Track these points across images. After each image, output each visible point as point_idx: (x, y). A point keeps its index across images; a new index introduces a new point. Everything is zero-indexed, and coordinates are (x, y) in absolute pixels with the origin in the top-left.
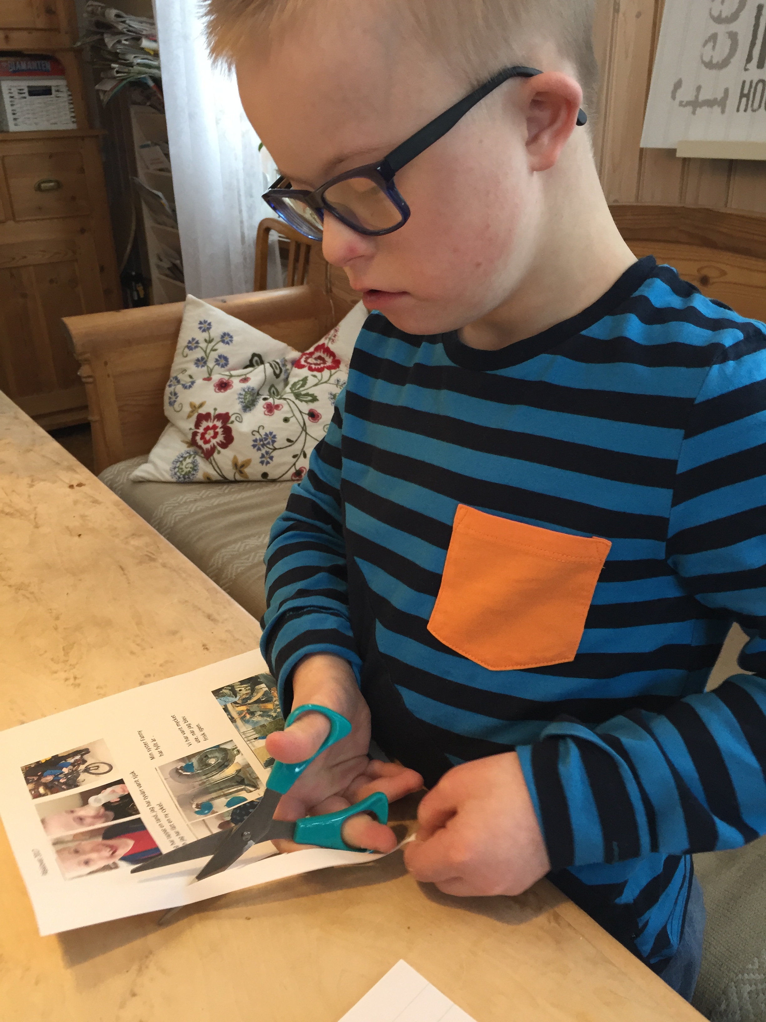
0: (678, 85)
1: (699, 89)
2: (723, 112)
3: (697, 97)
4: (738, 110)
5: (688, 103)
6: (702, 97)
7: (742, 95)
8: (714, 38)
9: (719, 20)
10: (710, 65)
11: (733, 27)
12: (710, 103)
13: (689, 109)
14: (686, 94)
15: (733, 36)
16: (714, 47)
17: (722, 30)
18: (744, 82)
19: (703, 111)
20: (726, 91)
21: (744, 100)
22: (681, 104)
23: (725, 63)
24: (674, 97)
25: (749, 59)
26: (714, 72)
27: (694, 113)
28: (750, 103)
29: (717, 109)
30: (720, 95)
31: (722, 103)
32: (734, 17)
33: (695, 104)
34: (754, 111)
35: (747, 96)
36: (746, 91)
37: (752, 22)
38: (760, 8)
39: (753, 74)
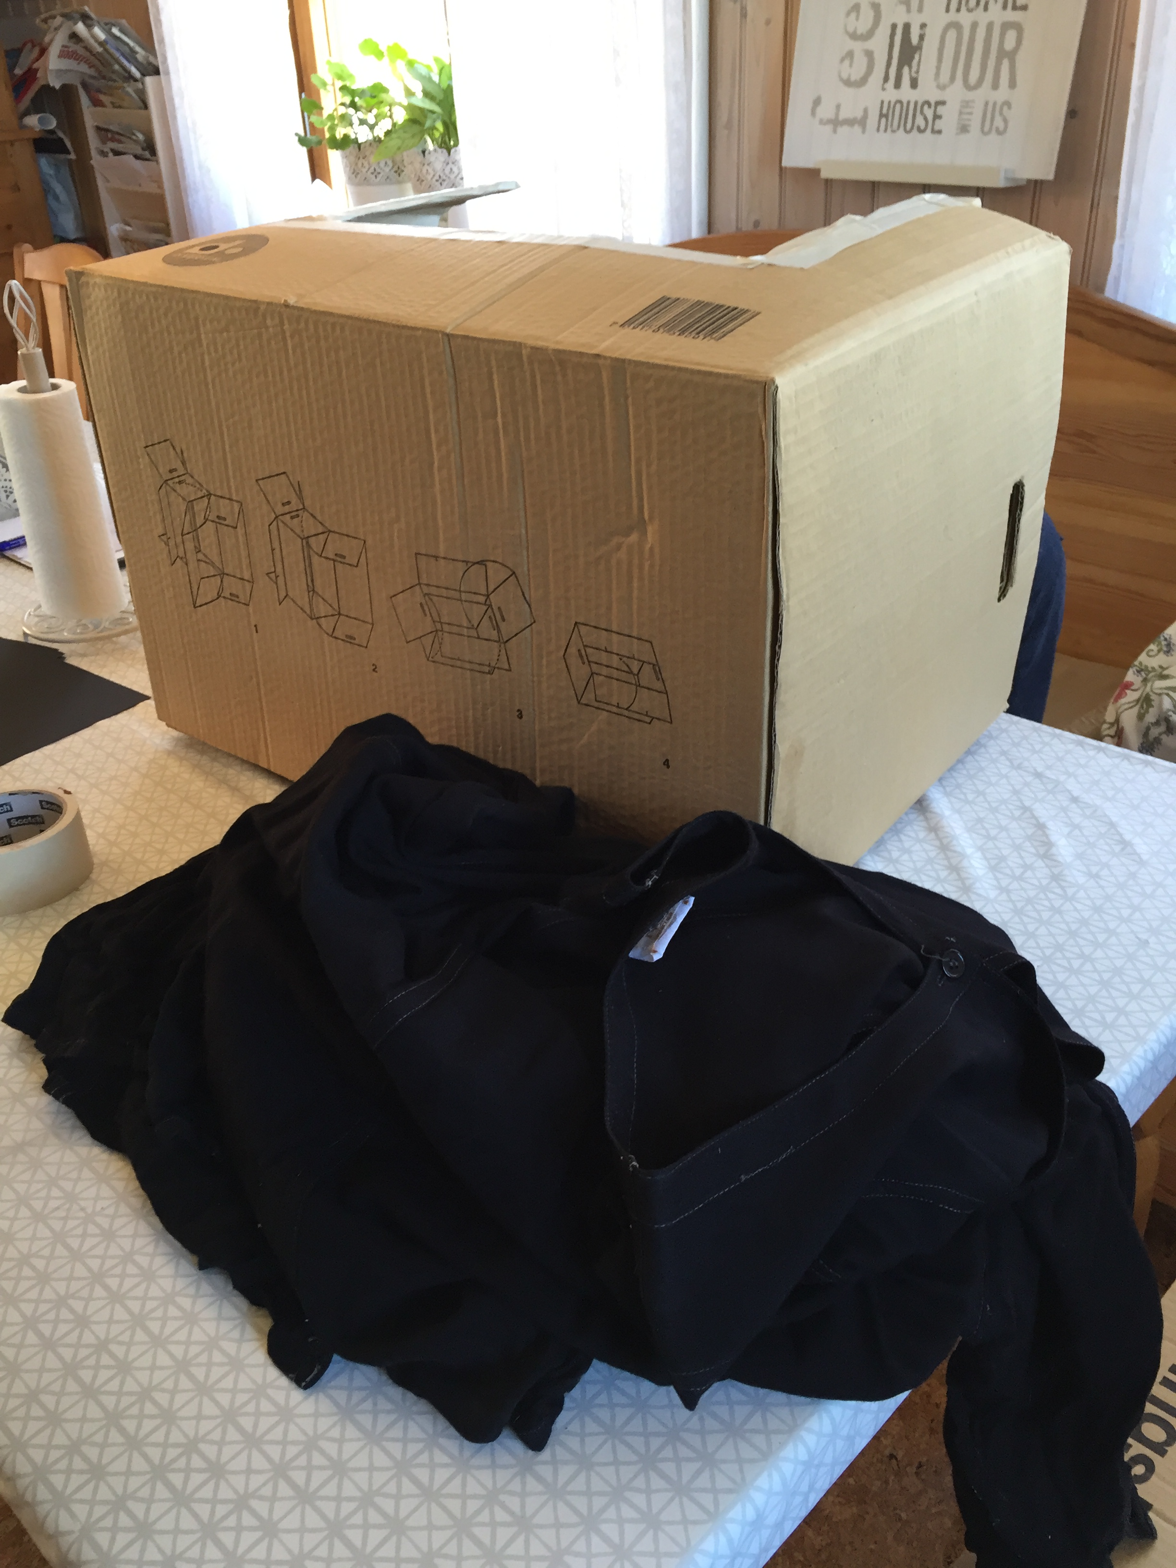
0: (817, 102)
1: (838, 107)
2: (864, 132)
3: (837, 114)
4: (878, 130)
5: (829, 122)
6: (842, 116)
7: (881, 115)
8: (850, 55)
9: (854, 36)
10: (848, 83)
11: (870, 45)
12: (850, 122)
13: (829, 128)
14: (826, 111)
15: (869, 54)
16: (851, 66)
17: (858, 47)
18: (882, 102)
19: (844, 130)
20: (866, 111)
21: (883, 120)
22: (822, 122)
23: (863, 81)
24: (813, 113)
25: (886, 79)
26: (852, 90)
27: (835, 131)
28: (889, 123)
29: (857, 129)
30: (859, 114)
31: (862, 122)
32: (869, 34)
33: (836, 123)
34: (893, 131)
35: (886, 116)
36: (885, 111)
37: (887, 41)
38: (894, 27)
39: (891, 94)
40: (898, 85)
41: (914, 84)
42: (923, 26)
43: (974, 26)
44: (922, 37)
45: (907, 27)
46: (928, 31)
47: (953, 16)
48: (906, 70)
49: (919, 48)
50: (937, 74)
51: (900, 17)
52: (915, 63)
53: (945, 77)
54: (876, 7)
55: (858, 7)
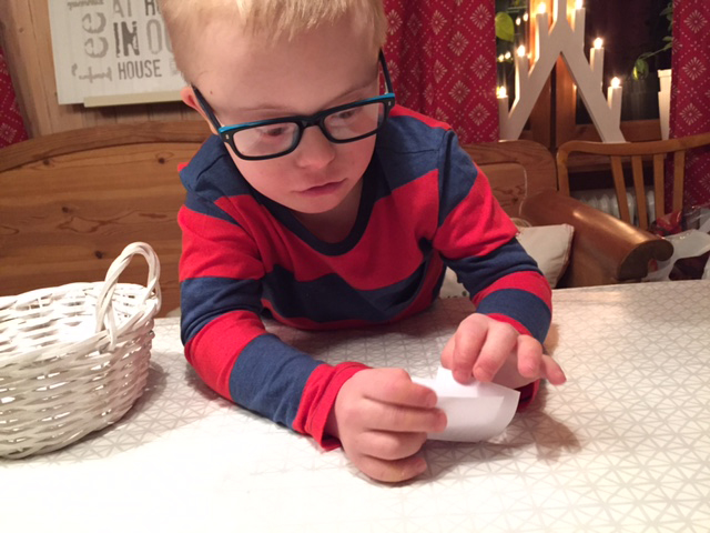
0: (75, 67)
1: (90, 69)
2: (111, 80)
3: (90, 73)
4: (120, 78)
5: (85, 77)
6: (93, 74)
7: (120, 71)
8: (91, 40)
9: (90, 31)
10: (93, 55)
11: (102, 34)
12: (101, 76)
13: (87, 80)
14: (82, 71)
15: (104, 40)
16: (92, 46)
17: (95, 37)
18: (119, 64)
19: (97, 81)
20: (109, 69)
21: (122, 73)
22: (80, 77)
23: (102, 54)
24: (74, 74)
25: (118, 51)
26: (97, 59)
27: (91, 82)
28: (127, 74)
29: (106, 79)
30: (106, 71)
32: (101, 29)
33: (91, 77)
34: (131, 78)
35: (124, 70)
36: (122, 68)
37: (113, 32)
38: (116, 25)
39: (123, 59)
40: (126, 53)
41: (137, 52)
42: (134, 23)
44: (135, 29)
45: (124, 25)
46: (137, 25)
47: (150, 17)
48: (129, 46)
49: (135, 34)
50: (150, 47)
51: (119, 20)
52: (134, 41)
53: (155, 46)
54: (101, 16)
55: (88, 16)
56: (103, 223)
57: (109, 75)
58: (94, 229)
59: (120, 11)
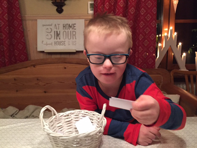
1: (47, 42)
4: (55, 45)
9: (48, 32)
10: (48, 39)
12: (50, 44)
14: (45, 42)
15: (51, 35)
16: (48, 36)
17: (49, 34)
18: (55, 41)
20: (52, 42)
22: (44, 44)
23: (50, 39)
24: (42, 43)
25: (55, 38)
27: (47, 46)
32: (51, 32)
33: (47, 44)
34: (57, 45)
35: (56, 43)
37: (54, 33)
40: (57, 39)
41: (60, 39)
42: (60, 31)
43: (68, 31)
44: (60, 33)
45: (57, 32)
47: (64, 30)
50: (63, 38)
51: (56, 30)
52: (59, 36)
53: (65, 38)
54: (51, 29)
55: (48, 29)
56: (47, 84)
57: (52, 44)
58: (45, 85)
59: (56, 28)
